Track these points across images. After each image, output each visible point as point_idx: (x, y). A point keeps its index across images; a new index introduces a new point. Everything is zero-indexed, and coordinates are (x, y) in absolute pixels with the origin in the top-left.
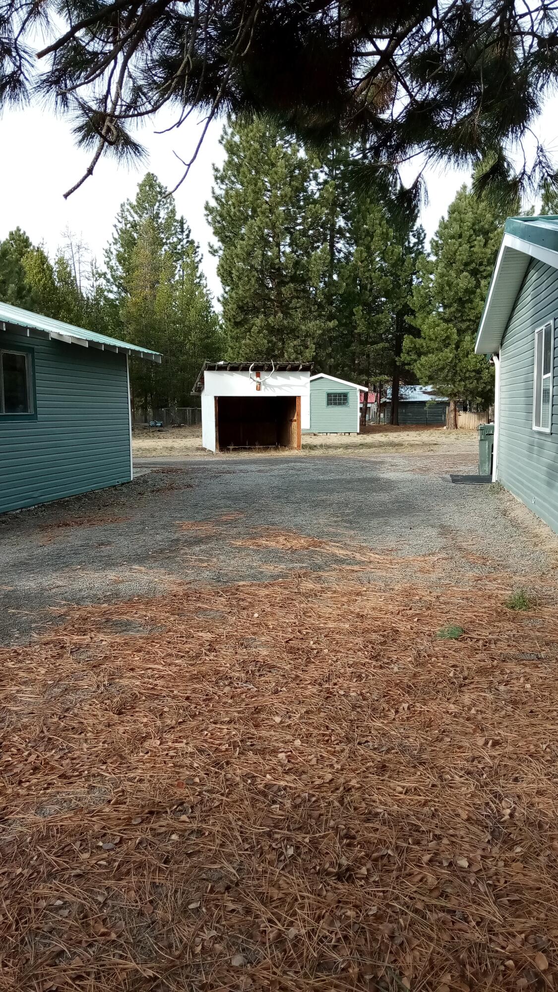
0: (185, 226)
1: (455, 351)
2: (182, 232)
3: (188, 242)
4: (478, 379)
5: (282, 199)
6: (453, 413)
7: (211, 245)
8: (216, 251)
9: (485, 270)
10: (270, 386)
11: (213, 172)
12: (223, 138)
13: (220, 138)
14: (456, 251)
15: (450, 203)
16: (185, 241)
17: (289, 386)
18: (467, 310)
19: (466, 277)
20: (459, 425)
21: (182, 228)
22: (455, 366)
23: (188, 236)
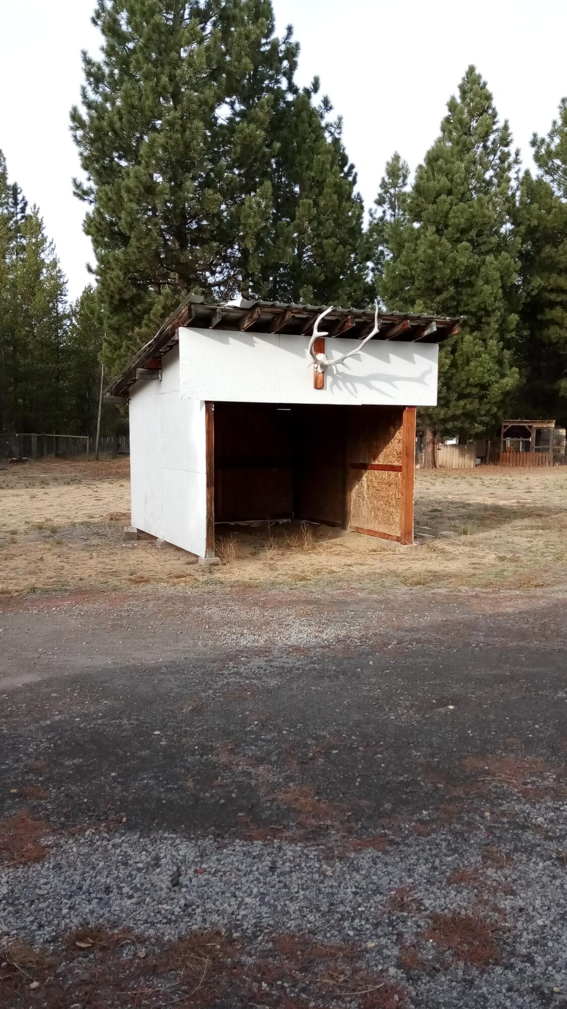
0: (20, 197)
1: (452, 356)
2: (16, 204)
3: (23, 217)
4: (482, 398)
5: (200, 106)
6: (431, 445)
7: (78, 182)
8: (86, 193)
9: (484, 243)
10: (346, 378)
11: (82, 65)
12: (98, 15)
13: (94, 15)
14: (448, 212)
15: (429, 148)
16: (19, 216)
17: (389, 379)
18: (465, 298)
19: (466, 249)
20: (438, 465)
21: (15, 198)
22: (451, 378)
23: (23, 210)
